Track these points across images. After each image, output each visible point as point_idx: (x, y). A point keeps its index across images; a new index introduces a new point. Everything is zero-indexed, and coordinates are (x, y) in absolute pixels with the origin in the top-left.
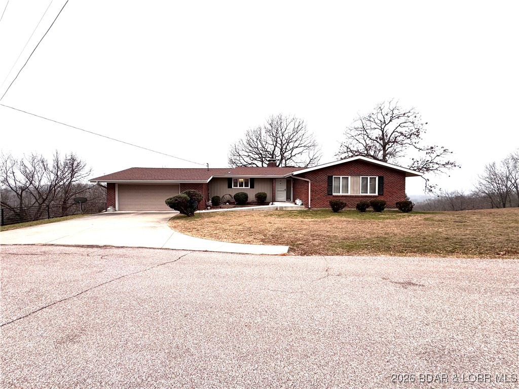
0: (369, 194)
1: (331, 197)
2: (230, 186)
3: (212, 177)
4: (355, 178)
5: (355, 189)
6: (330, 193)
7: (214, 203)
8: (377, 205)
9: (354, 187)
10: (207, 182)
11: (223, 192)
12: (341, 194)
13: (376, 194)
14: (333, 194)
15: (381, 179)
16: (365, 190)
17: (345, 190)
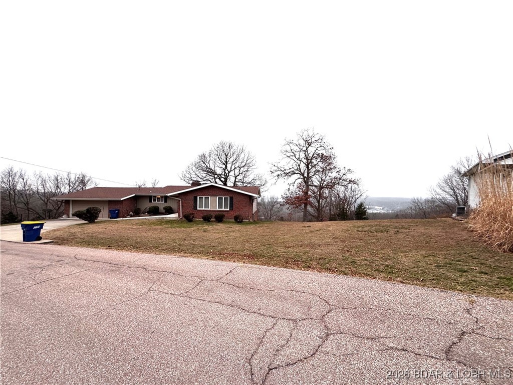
0: (223, 209)
1: (196, 211)
2: (151, 201)
3: (134, 195)
4: (214, 198)
5: (214, 206)
6: (195, 208)
7: (137, 213)
8: (219, 218)
9: (212, 204)
10: (122, 199)
11: (147, 205)
12: (204, 209)
13: (229, 209)
14: (198, 209)
15: (231, 198)
16: (220, 206)
17: (206, 206)
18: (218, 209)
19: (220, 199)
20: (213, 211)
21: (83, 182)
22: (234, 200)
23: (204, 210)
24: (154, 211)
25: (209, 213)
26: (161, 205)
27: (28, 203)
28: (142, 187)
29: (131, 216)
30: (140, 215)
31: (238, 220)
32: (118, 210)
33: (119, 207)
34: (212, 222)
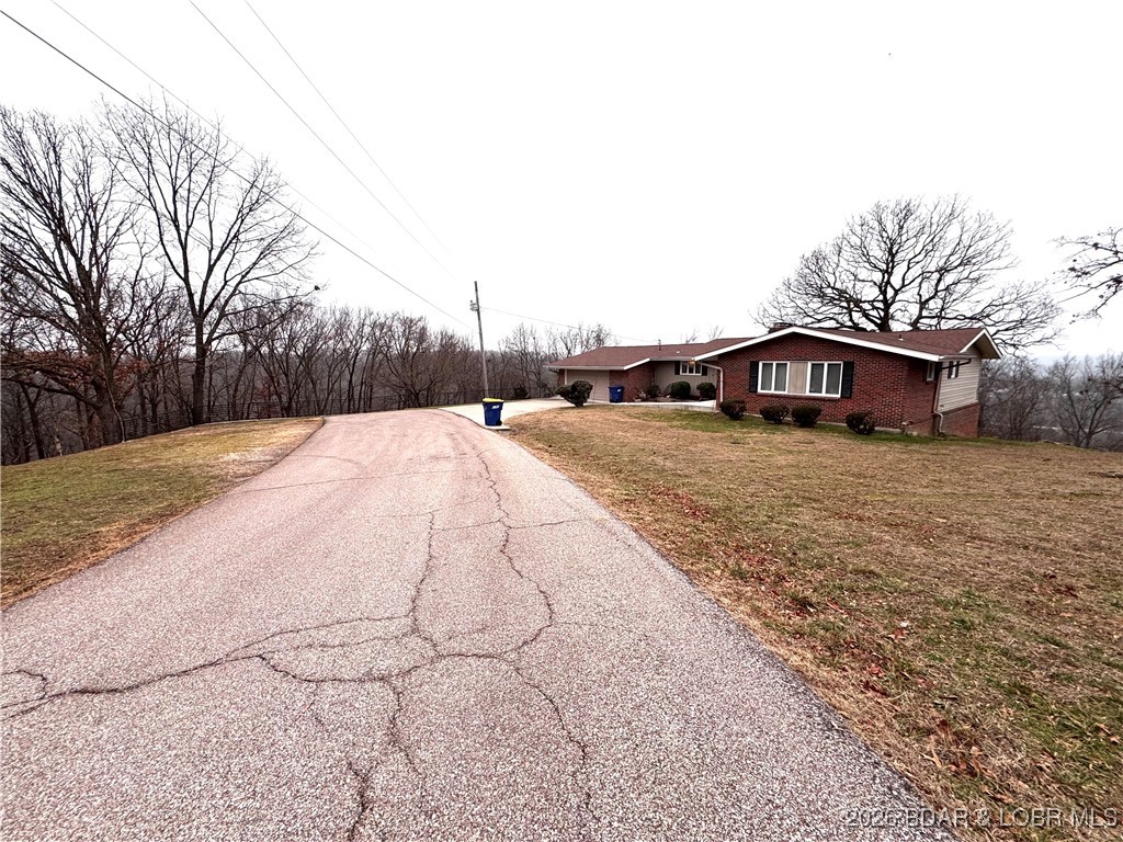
0: (822, 394)
1: (754, 395)
2: (677, 373)
3: (648, 360)
4: (800, 365)
5: (799, 384)
6: (753, 389)
7: (653, 395)
8: (806, 416)
9: (797, 381)
10: (626, 368)
11: (669, 379)
12: (773, 391)
13: (839, 396)
14: (759, 391)
15: (849, 367)
16: (816, 386)
17: (780, 385)
18: (808, 394)
19: (817, 369)
20: (795, 398)
21: (599, 339)
22: (857, 369)
23: (772, 396)
24: (682, 393)
25: (784, 402)
26: (695, 380)
27: (539, 374)
28: (691, 342)
29: (644, 400)
30: (658, 399)
31: (860, 426)
32: (622, 388)
33: (623, 382)
34: (788, 424)
